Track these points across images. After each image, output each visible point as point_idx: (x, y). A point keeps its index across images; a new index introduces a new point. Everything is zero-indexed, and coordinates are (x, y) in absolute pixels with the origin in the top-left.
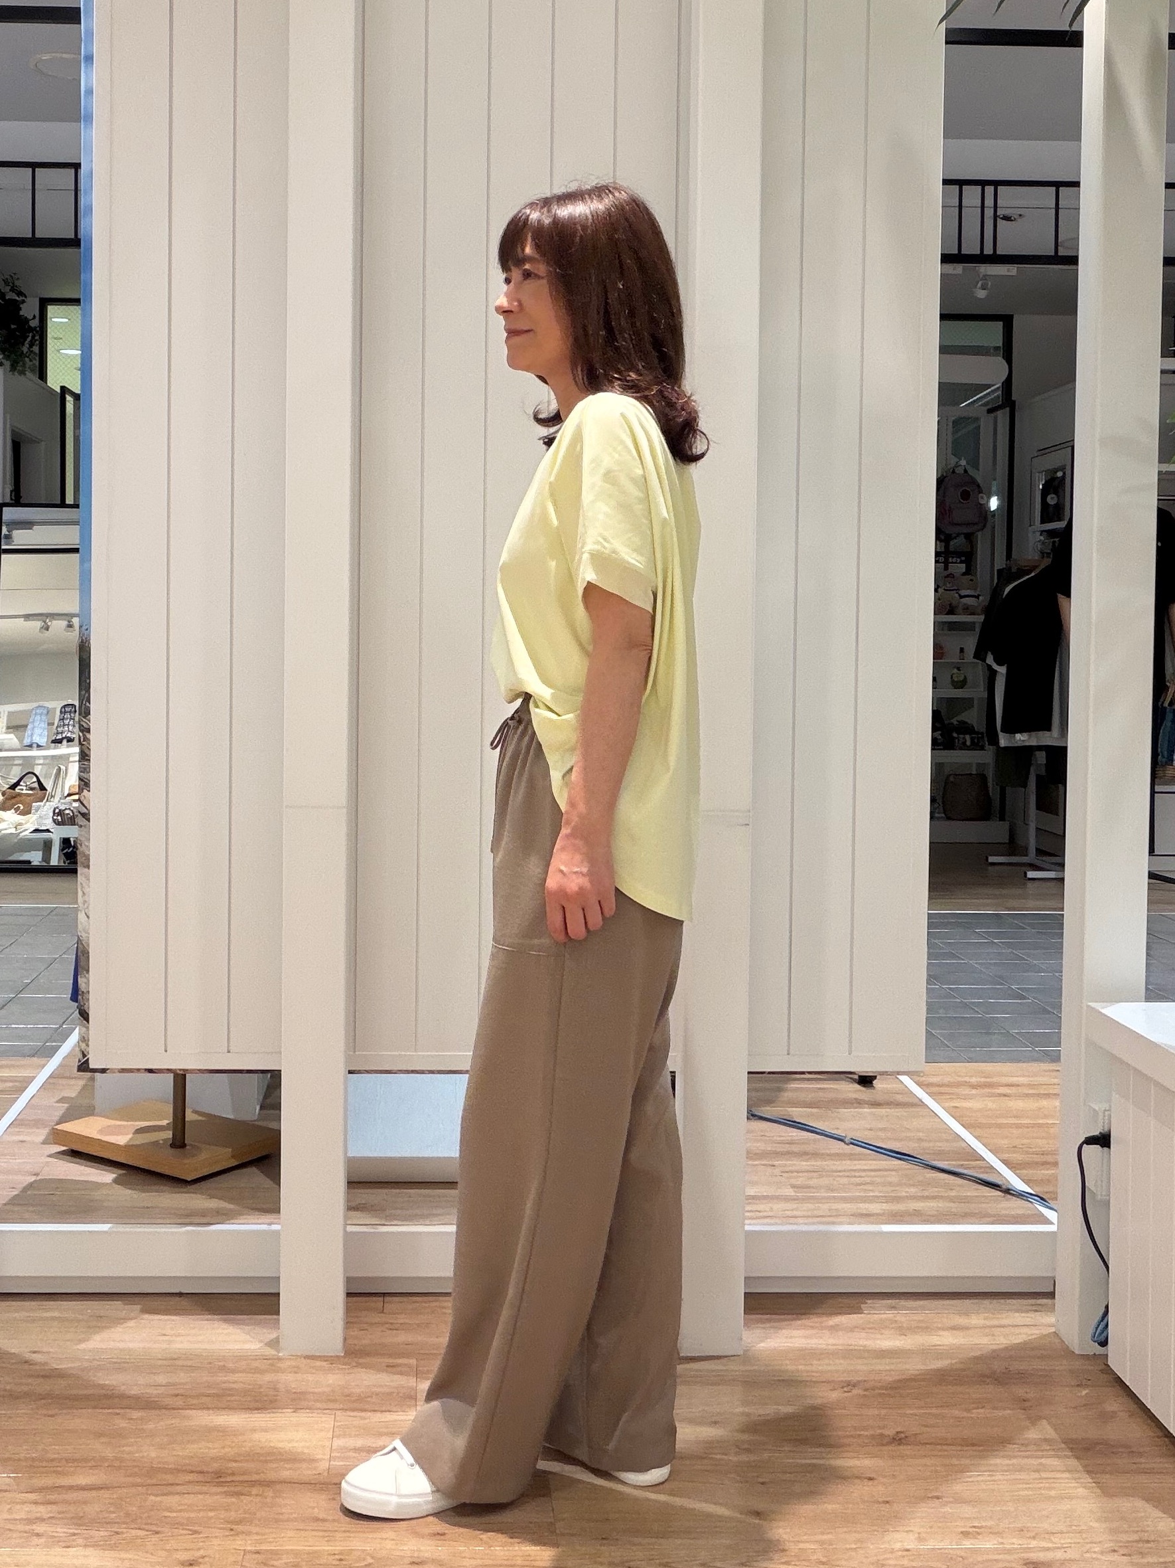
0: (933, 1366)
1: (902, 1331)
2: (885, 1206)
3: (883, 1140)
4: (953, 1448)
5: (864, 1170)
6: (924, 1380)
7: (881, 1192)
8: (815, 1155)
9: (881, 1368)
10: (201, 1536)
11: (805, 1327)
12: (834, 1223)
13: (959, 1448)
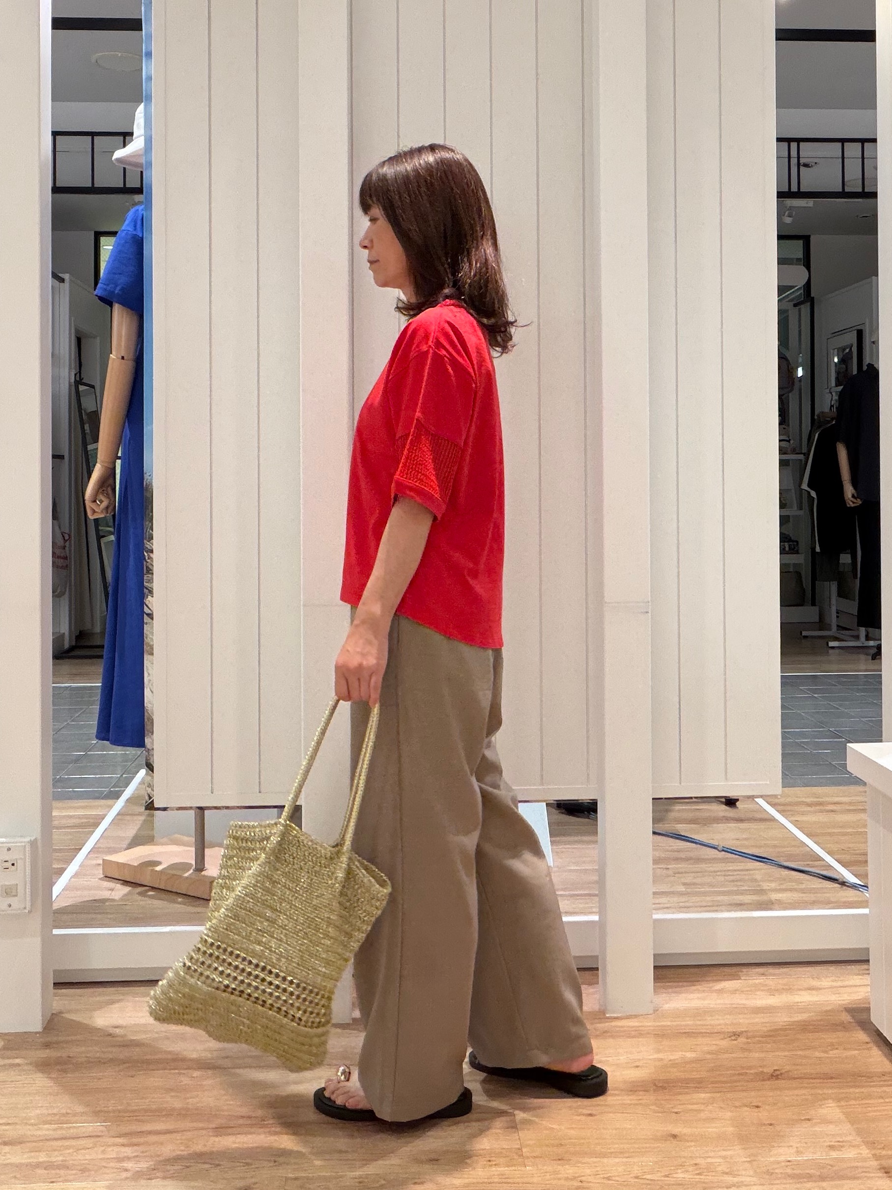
0: (796, 1019)
1: (772, 992)
2: (755, 898)
3: (747, 847)
4: (818, 1081)
5: (735, 870)
6: (790, 1029)
7: (749, 887)
8: (698, 860)
9: (757, 1020)
10: (253, 1166)
11: (698, 991)
12: (716, 911)
13: (821, 1081)
